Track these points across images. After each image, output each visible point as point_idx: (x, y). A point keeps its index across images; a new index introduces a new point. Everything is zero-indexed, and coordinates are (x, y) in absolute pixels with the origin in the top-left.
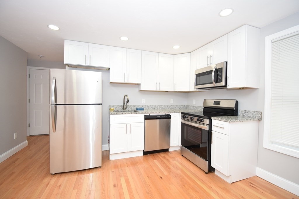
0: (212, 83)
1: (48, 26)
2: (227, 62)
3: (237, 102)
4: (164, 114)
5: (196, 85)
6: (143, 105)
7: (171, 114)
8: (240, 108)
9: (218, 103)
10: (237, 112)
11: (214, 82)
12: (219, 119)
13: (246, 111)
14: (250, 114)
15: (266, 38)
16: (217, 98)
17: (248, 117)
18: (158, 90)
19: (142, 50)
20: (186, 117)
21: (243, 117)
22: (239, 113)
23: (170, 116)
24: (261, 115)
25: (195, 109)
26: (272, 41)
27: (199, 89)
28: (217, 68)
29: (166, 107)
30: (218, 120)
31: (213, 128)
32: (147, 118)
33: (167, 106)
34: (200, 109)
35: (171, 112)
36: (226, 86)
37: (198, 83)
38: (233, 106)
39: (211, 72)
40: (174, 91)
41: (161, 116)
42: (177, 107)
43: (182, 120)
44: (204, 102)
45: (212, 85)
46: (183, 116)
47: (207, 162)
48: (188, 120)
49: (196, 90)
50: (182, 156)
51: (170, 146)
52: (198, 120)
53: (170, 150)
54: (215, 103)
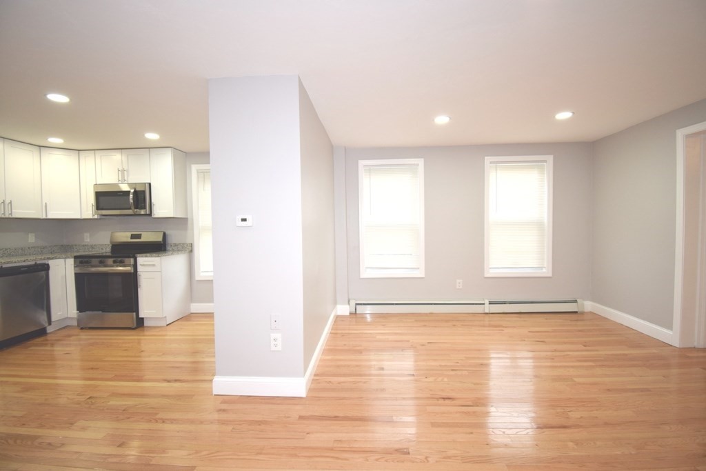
0: (130, 209)
2: (150, 184)
3: (164, 234)
4: (33, 263)
5: (98, 209)
7: (46, 262)
8: (171, 240)
9: (139, 236)
10: (166, 247)
11: (133, 208)
13: (176, 245)
14: (180, 247)
16: (136, 230)
17: (178, 250)
20: (87, 262)
22: (168, 248)
23: (48, 265)
24: (191, 247)
25: (90, 249)
27: (103, 215)
28: (137, 190)
29: (20, 251)
30: (146, 256)
31: (140, 268)
33: (22, 249)
34: (102, 249)
35: (49, 259)
36: (150, 215)
37: (101, 207)
38: (160, 239)
39: (127, 193)
40: (44, 218)
41: (28, 267)
42: (45, 250)
43: (77, 269)
44: (111, 237)
45: (130, 212)
46: (81, 262)
47: (134, 314)
48: (93, 266)
49: (96, 217)
50: (82, 329)
51: (50, 322)
52: (115, 262)
53: (50, 329)
54: (133, 237)
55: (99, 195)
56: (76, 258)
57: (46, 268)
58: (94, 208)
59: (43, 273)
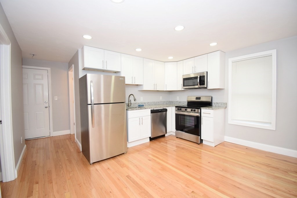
1: (83, 36)
2: (207, 72)
3: (212, 98)
4: (162, 108)
5: (184, 86)
6: (142, 102)
7: (166, 108)
8: (214, 101)
9: (199, 98)
10: (212, 104)
11: (199, 84)
12: (207, 108)
13: (217, 103)
14: (220, 105)
15: (229, 59)
16: (198, 95)
17: (219, 106)
18: (155, 90)
19: (143, 58)
20: (180, 109)
21: (216, 106)
22: (213, 105)
23: (167, 109)
24: (226, 105)
25: (179, 103)
26: (233, 62)
27: (185, 89)
28: (201, 75)
32: (153, 112)
33: (158, 102)
35: (167, 107)
36: (206, 88)
37: (185, 85)
38: (209, 100)
39: (196, 78)
40: (165, 90)
41: (161, 110)
42: (165, 103)
43: (176, 112)
44: (187, 98)
45: (197, 87)
46: (178, 109)
47: (199, 137)
48: (182, 111)
49: (183, 89)
50: (177, 137)
51: (166, 133)
52: (192, 110)
53: (166, 135)
54: (197, 98)
55: (185, 80)
56: (176, 107)
57: (166, 110)
58: (183, 85)
59: (165, 112)
